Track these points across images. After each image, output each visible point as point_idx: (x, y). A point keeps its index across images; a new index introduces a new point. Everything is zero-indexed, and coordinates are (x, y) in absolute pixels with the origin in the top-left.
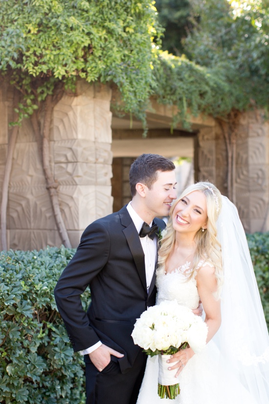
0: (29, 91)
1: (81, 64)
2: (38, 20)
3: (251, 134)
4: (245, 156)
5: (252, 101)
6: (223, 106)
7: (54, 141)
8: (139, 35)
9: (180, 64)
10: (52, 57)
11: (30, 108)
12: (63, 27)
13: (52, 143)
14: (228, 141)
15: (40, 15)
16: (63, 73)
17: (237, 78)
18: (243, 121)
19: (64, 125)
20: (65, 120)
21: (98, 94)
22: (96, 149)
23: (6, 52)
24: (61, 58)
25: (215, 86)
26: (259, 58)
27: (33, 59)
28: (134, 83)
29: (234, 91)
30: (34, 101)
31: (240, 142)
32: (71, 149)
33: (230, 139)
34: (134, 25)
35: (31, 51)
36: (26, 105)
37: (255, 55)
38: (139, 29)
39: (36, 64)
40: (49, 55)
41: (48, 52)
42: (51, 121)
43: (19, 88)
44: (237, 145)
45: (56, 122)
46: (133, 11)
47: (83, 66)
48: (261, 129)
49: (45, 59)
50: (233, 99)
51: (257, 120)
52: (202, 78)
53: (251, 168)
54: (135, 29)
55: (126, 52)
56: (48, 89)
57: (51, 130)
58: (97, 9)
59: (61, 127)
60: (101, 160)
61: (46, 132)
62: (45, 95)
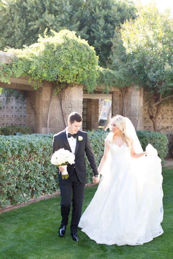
0: (58, 85)
1: (75, 79)
2: (63, 67)
3: (132, 95)
4: (130, 103)
5: (133, 83)
6: (121, 85)
7: (65, 101)
8: (93, 69)
9: (106, 72)
10: (67, 77)
12: (70, 69)
14: (124, 97)
15: (64, 65)
16: (70, 82)
17: (128, 75)
18: (130, 90)
20: (69, 94)
22: (78, 103)
23: (54, 76)
24: (69, 77)
25: (119, 79)
26: (135, 68)
27: (61, 78)
28: (91, 85)
29: (126, 79)
30: (59, 88)
31: (128, 98)
32: (70, 103)
33: (125, 97)
34: (91, 67)
35: (61, 75)
36: (57, 90)
37: (134, 67)
38: (92, 68)
39: (62, 79)
40: (66, 77)
41: (66, 76)
42: (64, 94)
44: (127, 99)
45: (66, 95)
46: (91, 62)
47: (76, 80)
48: (136, 93)
49: (65, 78)
50: (126, 83)
51: (135, 90)
52: (114, 76)
53: (132, 107)
54: (91, 68)
55: (89, 75)
57: (64, 97)
58: (80, 63)
59: (67, 96)
60: (79, 107)
61: (63, 98)
62: (63, 87)
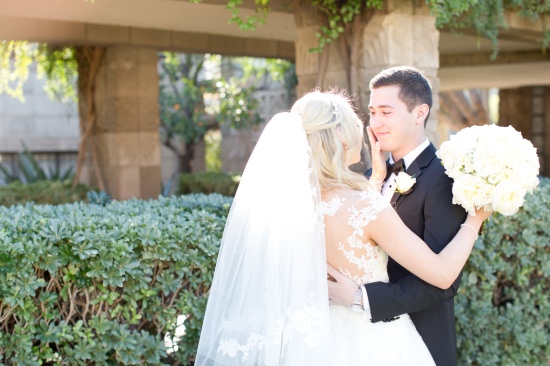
0: (334, 11)
7: (364, 68)
11: (334, 31)
13: (362, 71)
19: (375, 50)
20: (376, 43)
21: (418, 10)
30: (340, 23)
36: (329, 28)
42: (361, 46)
43: (322, 9)
45: (367, 47)
56: (354, 7)
57: (360, 57)
59: (371, 52)
61: (354, 57)
